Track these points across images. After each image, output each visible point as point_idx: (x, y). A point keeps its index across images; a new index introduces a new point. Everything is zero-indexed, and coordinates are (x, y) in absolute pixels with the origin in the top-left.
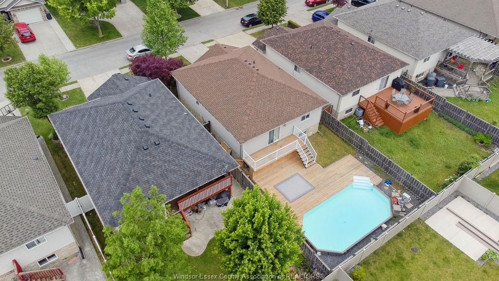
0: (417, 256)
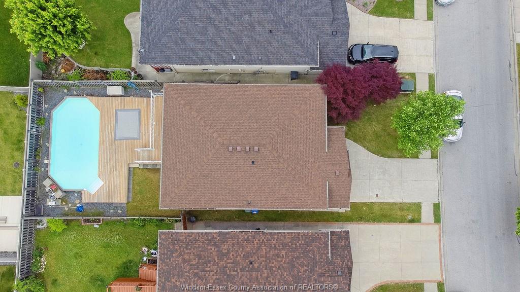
0: (12, 161)
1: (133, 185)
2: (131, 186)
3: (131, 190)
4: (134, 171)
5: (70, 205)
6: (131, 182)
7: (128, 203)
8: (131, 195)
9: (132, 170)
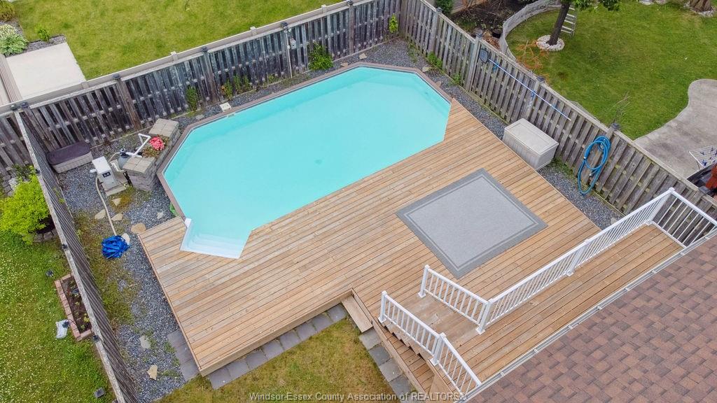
1: (283, 358)
2: (274, 352)
3: (259, 361)
4: (339, 326)
5: (118, 217)
6: (290, 344)
7: (202, 381)
8: (241, 371)
9: (337, 317)
